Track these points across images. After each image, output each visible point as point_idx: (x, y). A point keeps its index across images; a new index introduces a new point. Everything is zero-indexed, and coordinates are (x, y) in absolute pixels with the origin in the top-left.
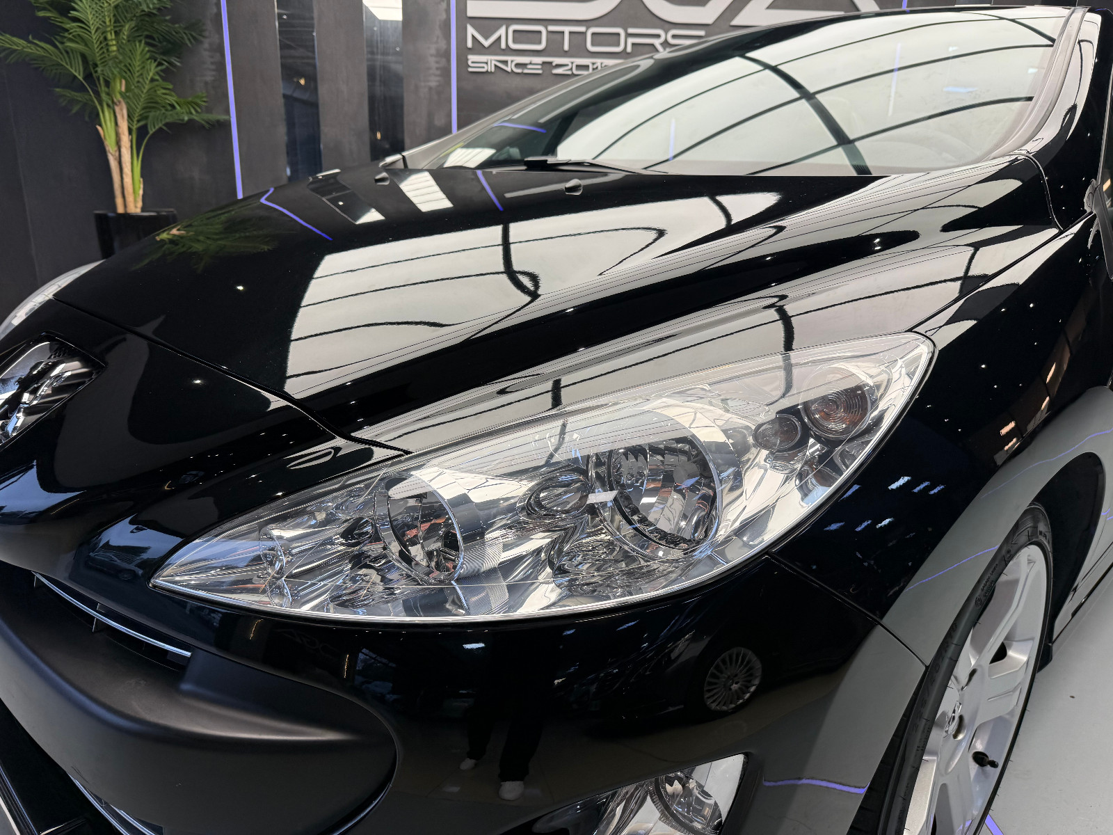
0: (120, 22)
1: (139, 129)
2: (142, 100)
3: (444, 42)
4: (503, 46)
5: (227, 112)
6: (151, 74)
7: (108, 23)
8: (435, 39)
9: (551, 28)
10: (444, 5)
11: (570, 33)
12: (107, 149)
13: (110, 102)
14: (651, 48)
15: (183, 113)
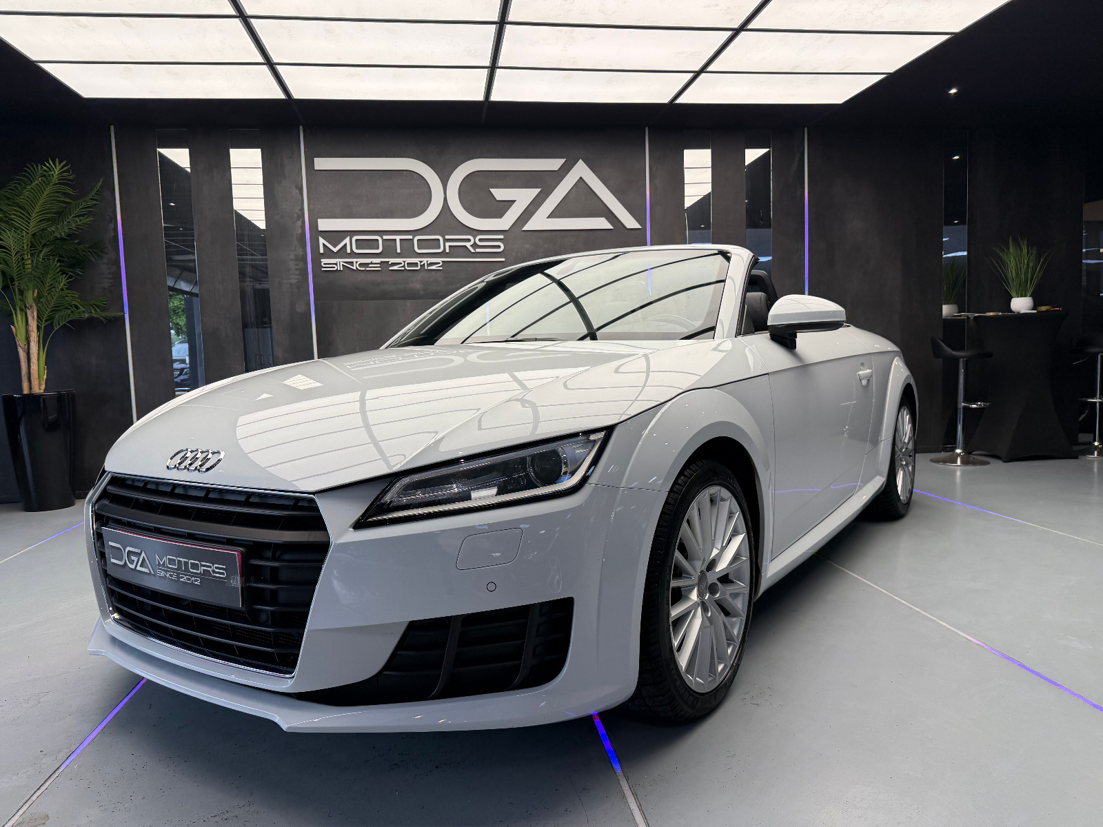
0: (36, 247)
1: (45, 327)
2: (52, 304)
3: (301, 250)
4: (349, 251)
5: (122, 310)
6: (62, 285)
7: (25, 248)
8: (294, 248)
9: (385, 237)
10: (299, 223)
11: (400, 240)
12: (18, 343)
13: (23, 307)
14: (464, 248)
15: (84, 312)
